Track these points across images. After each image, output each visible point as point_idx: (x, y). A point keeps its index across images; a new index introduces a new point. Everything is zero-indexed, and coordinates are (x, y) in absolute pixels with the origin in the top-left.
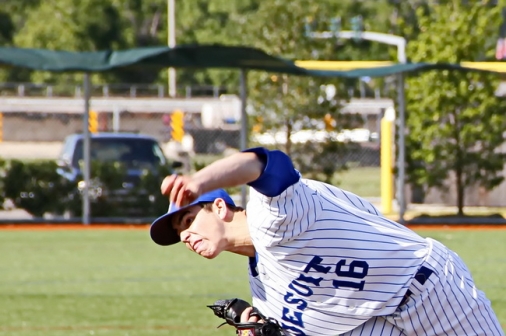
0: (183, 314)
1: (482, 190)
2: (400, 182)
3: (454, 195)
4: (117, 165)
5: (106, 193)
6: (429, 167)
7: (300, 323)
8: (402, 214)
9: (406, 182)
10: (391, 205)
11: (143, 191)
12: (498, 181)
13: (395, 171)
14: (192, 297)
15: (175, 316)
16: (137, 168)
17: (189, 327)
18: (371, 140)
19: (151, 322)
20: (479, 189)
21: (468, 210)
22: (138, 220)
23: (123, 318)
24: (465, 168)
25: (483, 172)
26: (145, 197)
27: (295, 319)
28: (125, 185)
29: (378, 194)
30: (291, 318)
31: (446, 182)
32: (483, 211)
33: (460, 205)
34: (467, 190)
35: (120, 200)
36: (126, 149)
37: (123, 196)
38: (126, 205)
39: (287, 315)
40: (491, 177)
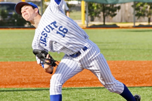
0: (24, 53)
1: (111, 17)
2: (87, 15)
3: (102, 19)
4: (6, 11)
5: (3, 19)
6: (95, 11)
7: (45, 41)
8: (87, 25)
9: (89, 15)
10: (84, 22)
11: (13, 19)
12: (115, 15)
13: (85, 12)
14: (27, 48)
15: (22, 54)
16: (12, 12)
17: (26, 57)
18: (79, 3)
19: (15, 55)
20: (110, 17)
21: (106, 23)
22: (12, 27)
23: (7, 54)
24: (105, 11)
25: (111, 12)
26: (14, 20)
27: (44, 40)
28: (8, 17)
29: (81, 19)
30: (43, 40)
31: (100, 15)
32: (111, 23)
33: (104, 22)
34: (106, 17)
35: (7, 21)
36: (9, 7)
37: (7, 20)
38: (8, 23)
39: (42, 39)
40: (113, 14)
